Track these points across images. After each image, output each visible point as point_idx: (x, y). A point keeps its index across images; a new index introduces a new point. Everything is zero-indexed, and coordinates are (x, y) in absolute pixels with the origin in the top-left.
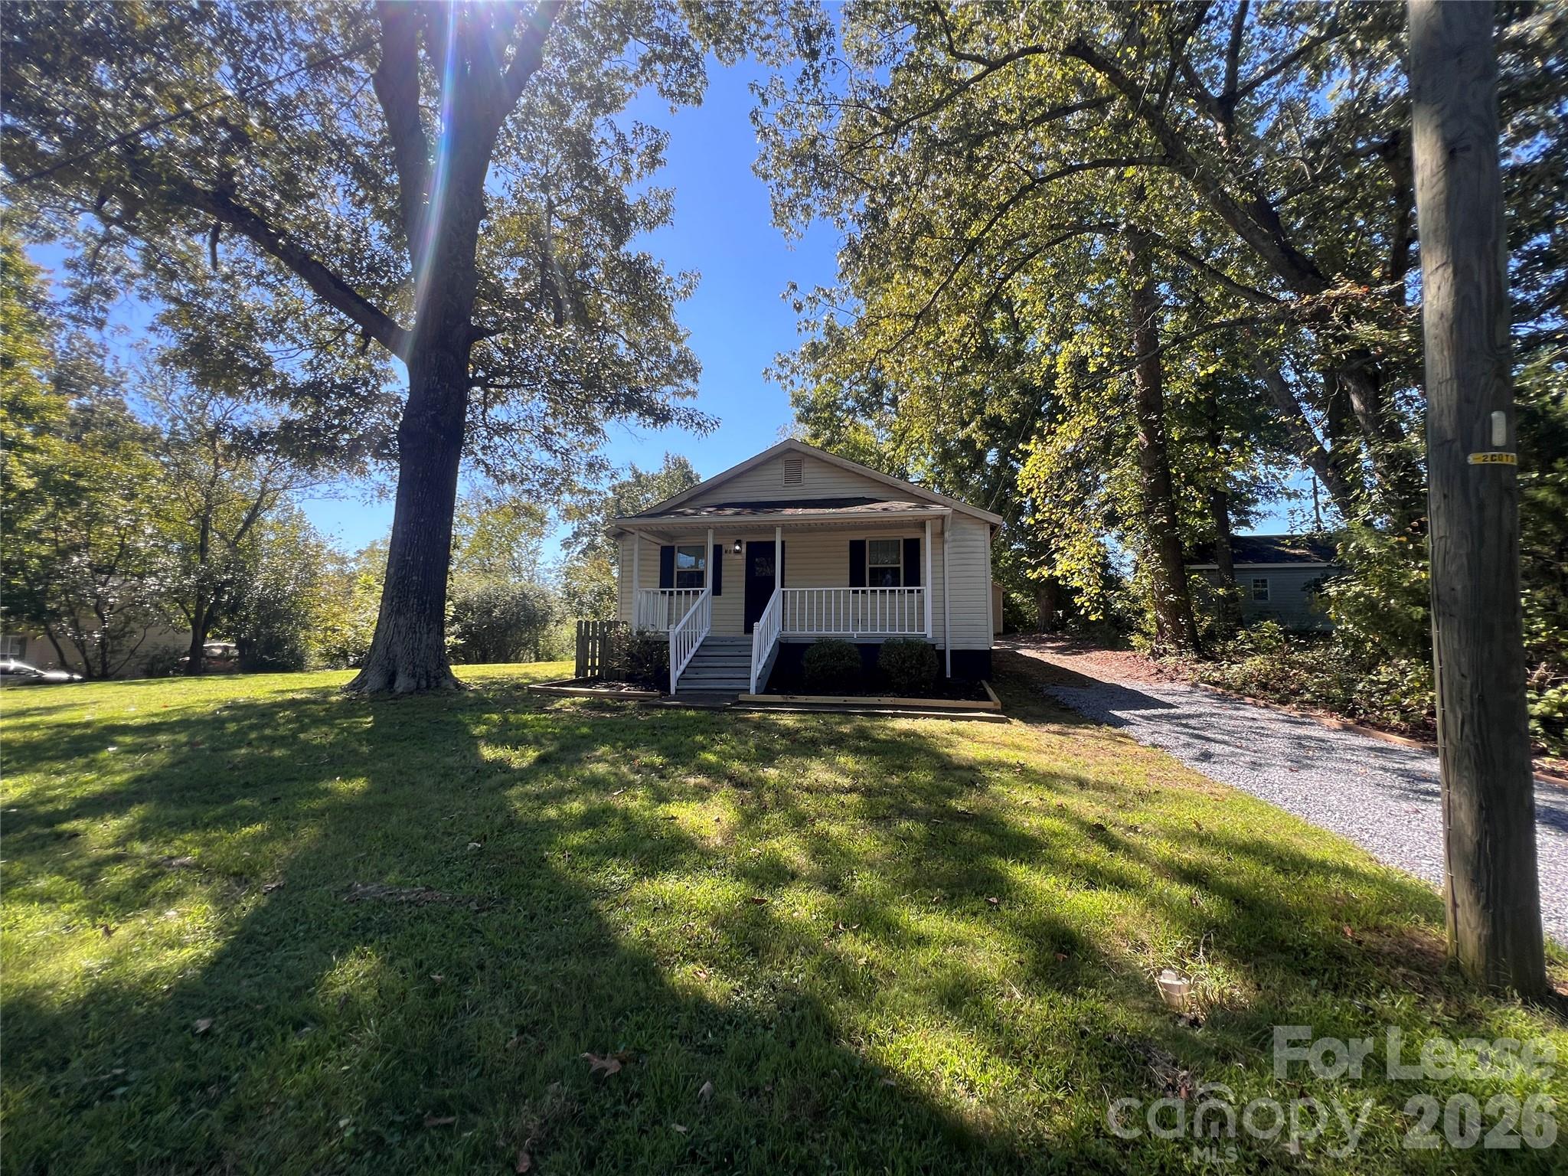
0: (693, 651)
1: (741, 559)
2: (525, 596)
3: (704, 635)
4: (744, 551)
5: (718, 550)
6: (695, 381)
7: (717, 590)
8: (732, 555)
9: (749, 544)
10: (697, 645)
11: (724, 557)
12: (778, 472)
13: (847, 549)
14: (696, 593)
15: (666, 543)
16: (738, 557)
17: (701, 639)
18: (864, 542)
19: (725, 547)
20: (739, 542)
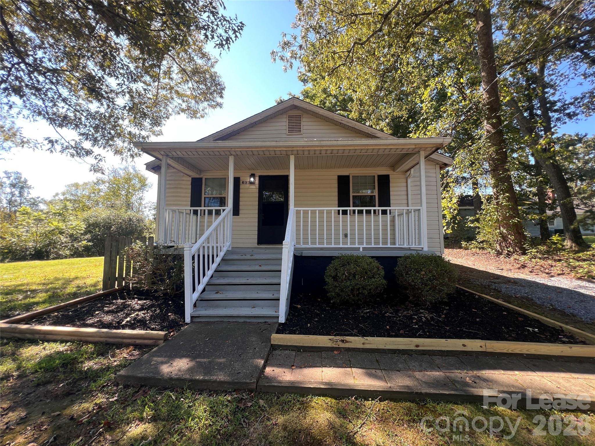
0: (213, 267)
1: (255, 189)
2: (130, 220)
3: (225, 249)
4: (257, 182)
5: (237, 181)
6: (221, 97)
7: (236, 211)
8: (248, 185)
9: (261, 177)
10: (218, 260)
11: (242, 186)
12: (283, 124)
13: (336, 182)
14: (218, 213)
15: (197, 176)
16: (253, 187)
17: (221, 254)
18: (348, 177)
19: (242, 179)
20: (253, 175)
